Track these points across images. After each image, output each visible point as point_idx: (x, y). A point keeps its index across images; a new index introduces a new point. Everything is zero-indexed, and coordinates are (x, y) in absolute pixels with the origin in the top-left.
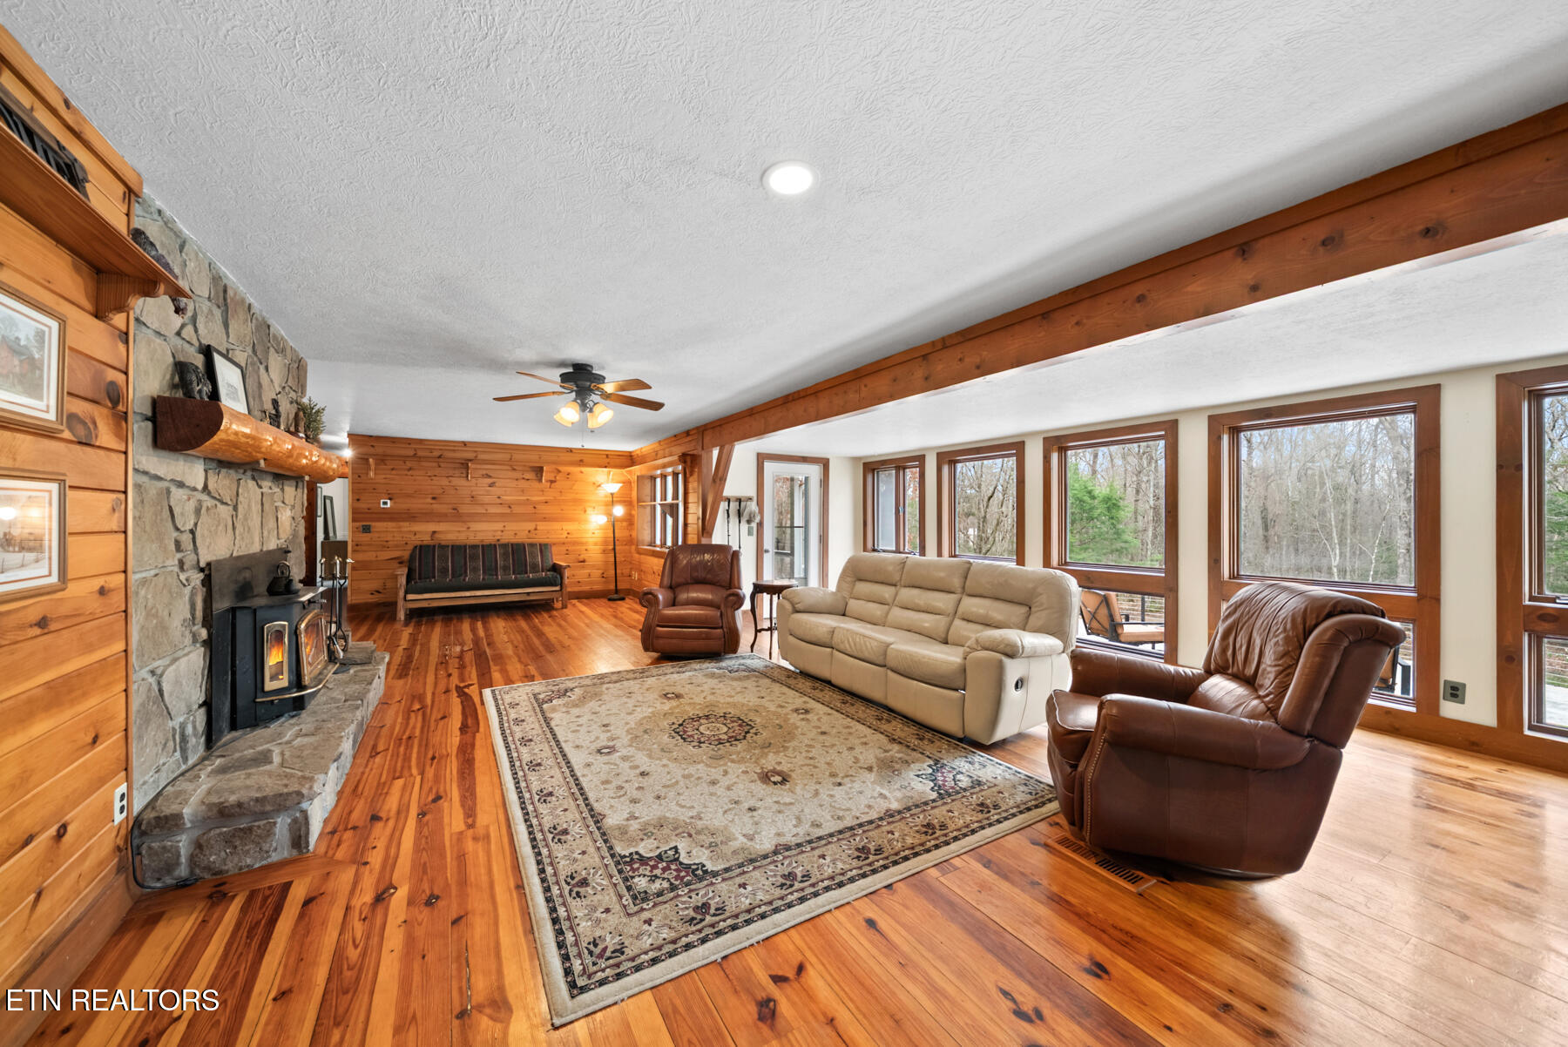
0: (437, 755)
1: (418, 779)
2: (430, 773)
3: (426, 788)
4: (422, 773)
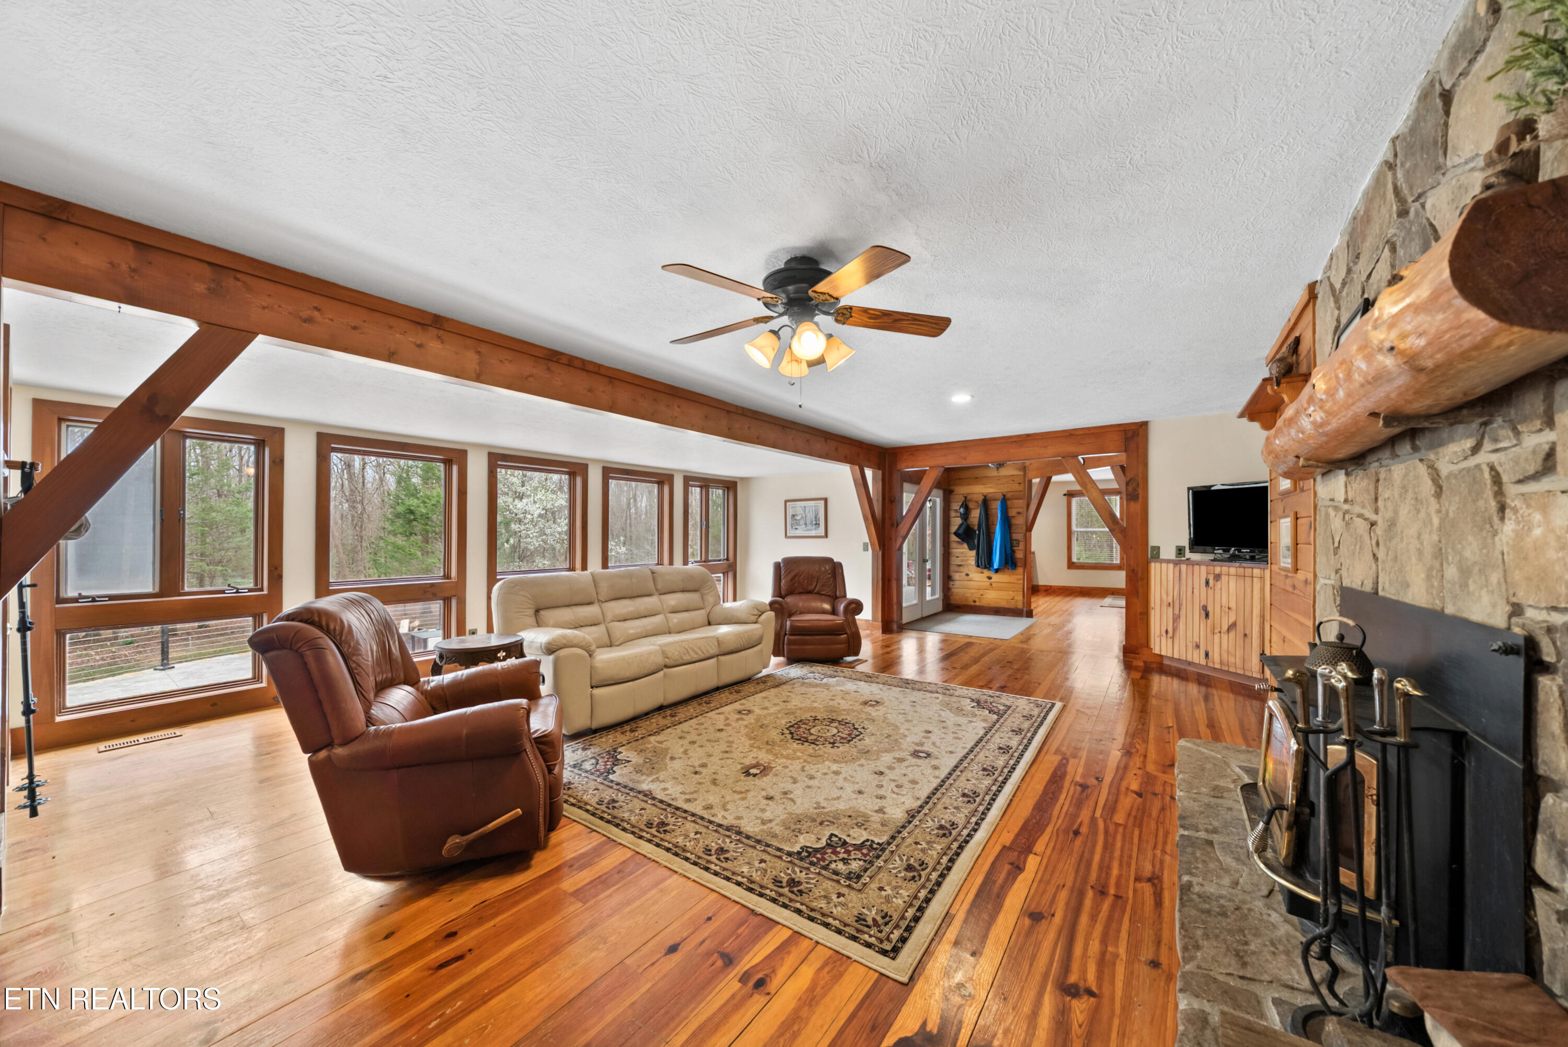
0: (1071, 835)
1: (1098, 814)
2: (1085, 815)
3: (1091, 803)
4: (1093, 819)
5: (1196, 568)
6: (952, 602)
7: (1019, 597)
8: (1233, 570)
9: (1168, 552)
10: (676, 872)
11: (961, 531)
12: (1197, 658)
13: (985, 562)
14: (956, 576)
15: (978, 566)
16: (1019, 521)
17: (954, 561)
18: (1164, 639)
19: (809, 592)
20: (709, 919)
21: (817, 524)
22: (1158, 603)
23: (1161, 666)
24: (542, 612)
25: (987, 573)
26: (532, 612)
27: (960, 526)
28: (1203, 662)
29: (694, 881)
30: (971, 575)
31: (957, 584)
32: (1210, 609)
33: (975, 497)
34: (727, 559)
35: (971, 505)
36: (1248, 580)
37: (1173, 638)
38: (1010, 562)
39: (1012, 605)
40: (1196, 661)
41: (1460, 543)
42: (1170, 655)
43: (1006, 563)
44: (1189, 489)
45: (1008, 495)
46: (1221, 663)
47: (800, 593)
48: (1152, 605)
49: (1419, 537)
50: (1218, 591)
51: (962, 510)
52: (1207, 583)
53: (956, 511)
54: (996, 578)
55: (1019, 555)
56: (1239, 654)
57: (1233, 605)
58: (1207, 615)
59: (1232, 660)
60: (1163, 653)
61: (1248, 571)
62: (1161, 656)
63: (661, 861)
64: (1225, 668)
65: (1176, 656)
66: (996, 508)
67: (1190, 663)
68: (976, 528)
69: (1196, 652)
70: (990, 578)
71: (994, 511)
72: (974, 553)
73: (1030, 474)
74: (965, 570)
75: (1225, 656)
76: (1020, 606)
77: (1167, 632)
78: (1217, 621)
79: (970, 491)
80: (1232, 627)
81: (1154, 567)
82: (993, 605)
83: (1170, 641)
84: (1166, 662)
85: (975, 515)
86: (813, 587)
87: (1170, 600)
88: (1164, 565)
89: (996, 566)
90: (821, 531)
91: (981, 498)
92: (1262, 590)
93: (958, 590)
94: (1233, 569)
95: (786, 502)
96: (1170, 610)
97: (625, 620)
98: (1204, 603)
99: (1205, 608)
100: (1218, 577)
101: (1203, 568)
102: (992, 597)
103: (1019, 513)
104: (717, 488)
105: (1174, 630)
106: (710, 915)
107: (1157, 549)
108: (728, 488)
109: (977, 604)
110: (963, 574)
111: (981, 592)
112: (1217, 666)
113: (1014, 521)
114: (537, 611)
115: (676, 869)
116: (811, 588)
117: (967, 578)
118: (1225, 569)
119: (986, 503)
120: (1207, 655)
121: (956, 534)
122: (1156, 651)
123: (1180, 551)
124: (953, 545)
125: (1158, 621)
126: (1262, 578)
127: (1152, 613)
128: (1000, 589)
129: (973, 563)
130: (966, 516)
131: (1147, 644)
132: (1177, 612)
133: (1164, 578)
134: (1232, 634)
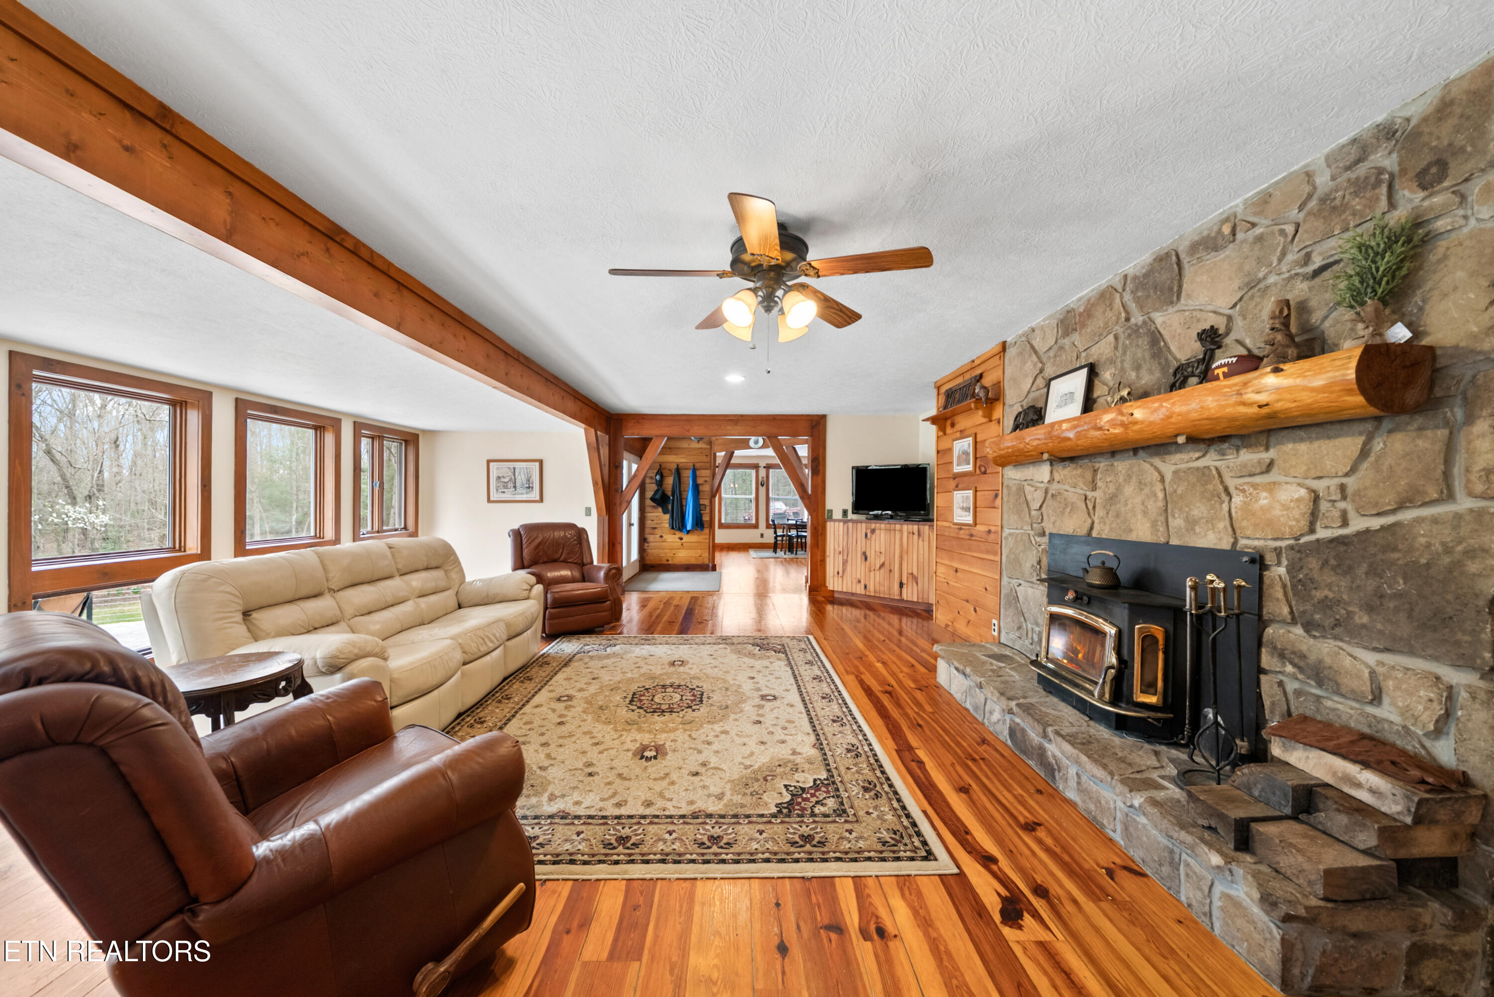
5: (859, 525)
6: (647, 562)
7: (706, 555)
8: (883, 526)
9: (837, 515)
10: (695, 879)
11: (658, 497)
12: (860, 590)
13: (678, 524)
14: (651, 538)
15: (673, 528)
16: (706, 488)
17: (649, 523)
18: (836, 578)
19: (555, 561)
20: (778, 905)
21: (530, 488)
22: (832, 551)
23: (833, 599)
24: (255, 615)
25: (679, 534)
26: (239, 617)
27: (656, 492)
28: (863, 592)
29: (722, 879)
30: (665, 537)
31: (652, 544)
32: (868, 554)
33: (668, 466)
34: (405, 528)
35: (665, 473)
36: (892, 532)
37: (842, 577)
38: (699, 524)
39: (700, 562)
40: (858, 592)
41: (1188, 507)
42: (840, 590)
43: (697, 525)
44: (853, 468)
45: (697, 465)
46: (875, 592)
47: (545, 563)
48: (828, 554)
49: (1143, 503)
50: (873, 541)
51: (658, 477)
52: (866, 535)
53: (651, 478)
54: (687, 538)
55: (706, 518)
56: (886, 584)
57: (883, 550)
58: (866, 559)
59: (882, 589)
60: (836, 589)
61: (893, 526)
62: (833, 591)
63: (668, 876)
64: (877, 595)
65: (845, 590)
66: (687, 475)
67: (853, 594)
68: (669, 494)
69: (859, 586)
70: (681, 539)
71: (685, 479)
72: (667, 516)
73: (715, 448)
74: (659, 532)
75: (877, 586)
76: (706, 561)
77: (838, 573)
78: (873, 563)
79: (664, 460)
80: (882, 565)
81: (830, 526)
82: (684, 562)
83: (840, 579)
84: (836, 595)
85: (669, 481)
86: (558, 555)
87: (841, 549)
88: (837, 523)
89: (689, 527)
90: (535, 495)
91: (674, 467)
92: (901, 539)
93: (653, 551)
94: (881, 525)
95: (489, 462)
96: (841, 556)
97: (370, 613)
98: (863, 550)
99: (864, 554)
100: (873, 531)
101: (864, 525)
102: (683, 556)
103: (706, 481)
104: (393, 440)
105: (843, 571)
106: (774, 901)
107: (831, 511)
108: (406, 441)
109: (670, 562)
110: (658, 536)
111: (674, 552)
112: (872, 594)
113: (701, 488)
114: (246, 614)
115: (692, 876)
116: (556, 556)
117: (661, 539)
118: (878, 525)
119: (678, 471)
120: (865, 587)
121: (652, 499)
122: (831, 588)
123: (845, 512)
124: (648, 509)
125: (832, 565)
126: (901, 531)
127: (828, 560)
128: (690, 548)
129: (667, 525)
130: (660, 483)
131: (824, 584)
132: (845, 558)
133: (836, 533)
134: (882, 571)
